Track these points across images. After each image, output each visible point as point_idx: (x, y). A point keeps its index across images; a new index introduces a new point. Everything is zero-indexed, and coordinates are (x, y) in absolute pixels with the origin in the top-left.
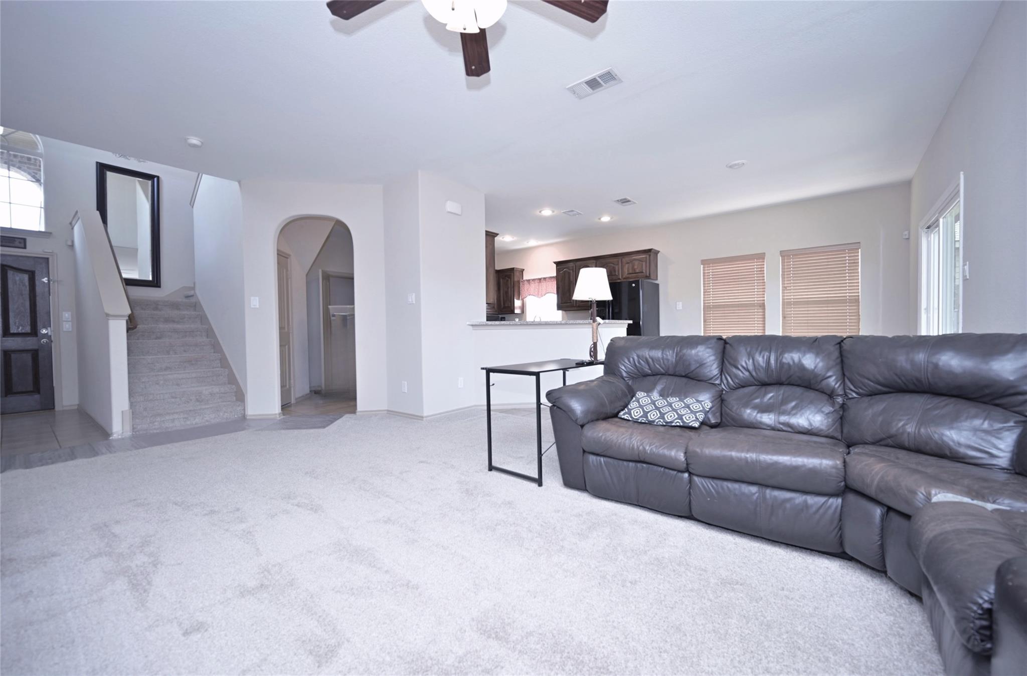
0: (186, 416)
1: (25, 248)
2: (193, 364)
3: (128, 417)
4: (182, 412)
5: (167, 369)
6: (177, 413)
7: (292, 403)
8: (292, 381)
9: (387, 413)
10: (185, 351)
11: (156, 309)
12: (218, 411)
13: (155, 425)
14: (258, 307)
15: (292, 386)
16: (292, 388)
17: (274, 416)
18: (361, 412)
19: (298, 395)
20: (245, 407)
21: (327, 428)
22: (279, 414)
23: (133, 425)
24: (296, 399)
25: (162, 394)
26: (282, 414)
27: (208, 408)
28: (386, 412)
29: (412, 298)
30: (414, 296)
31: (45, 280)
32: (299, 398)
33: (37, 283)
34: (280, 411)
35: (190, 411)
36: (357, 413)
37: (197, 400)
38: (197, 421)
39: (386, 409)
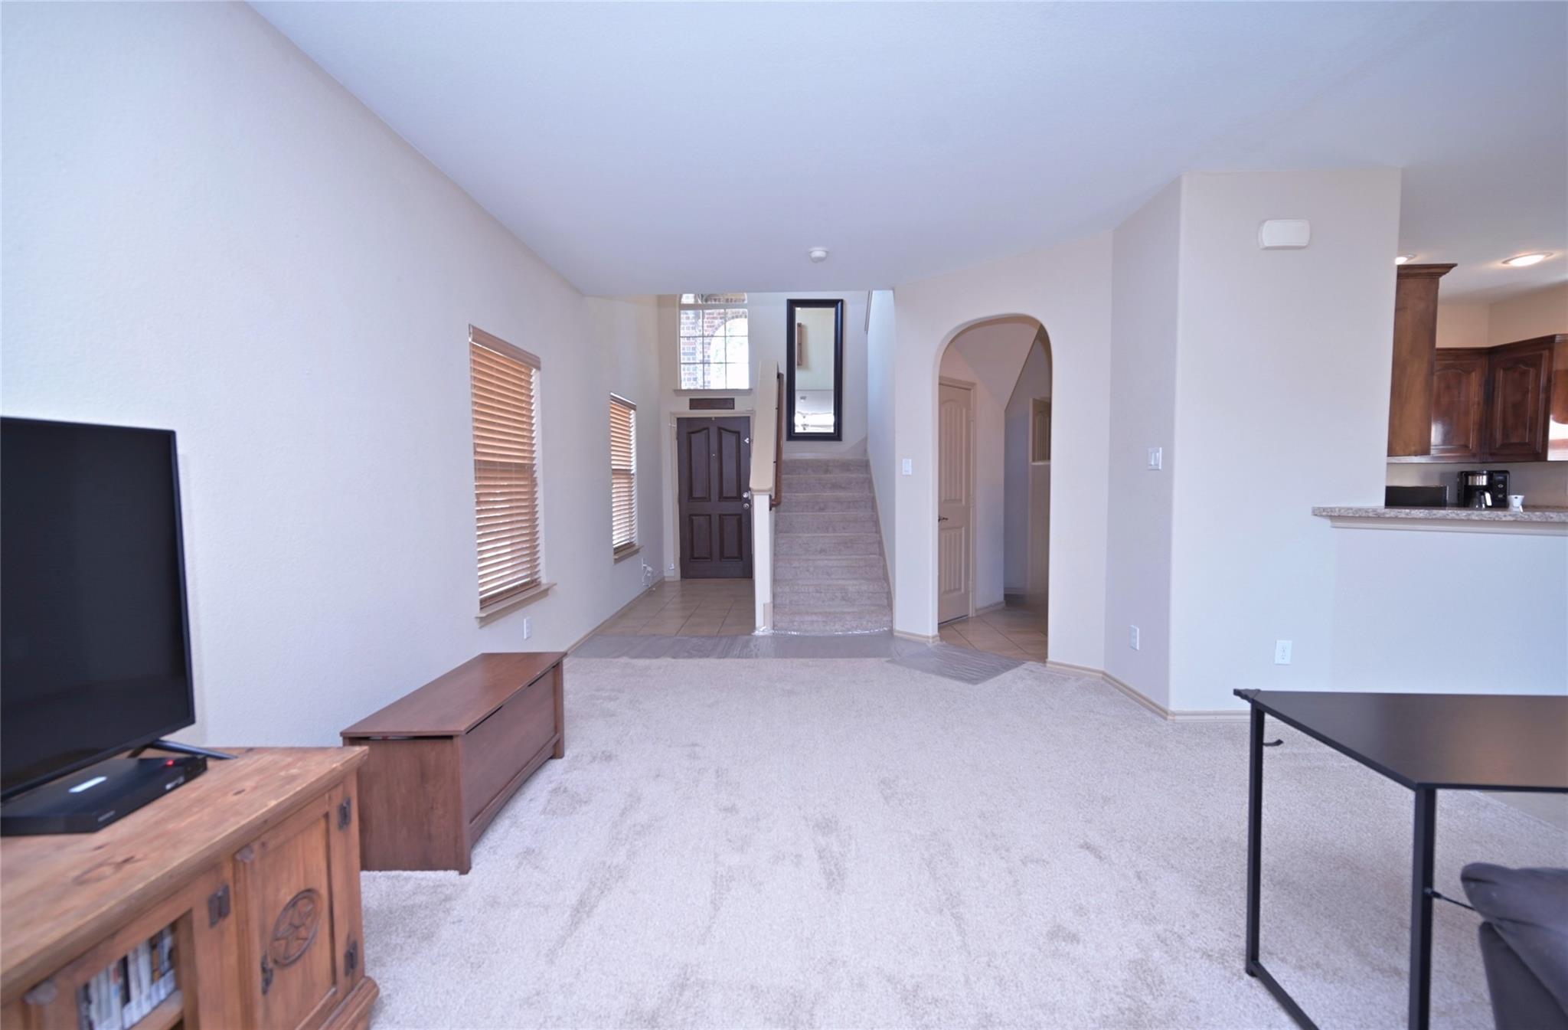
0: (824, 619)
1: (733, 408)
2: (848, 547)
3: (770, 609)
4: (821, 613)
5: (822, 551)
6: (815, 614)
7: (970, 615)
8: (970, 582)
9: (1103, 678)
10: (844, 528)
11: (826, 471)
12: (860, 618)
13: (794, 625)
14: (910, 473)
15: (970, 589)
16: (971, 594)
17: (925, 639)
18: (1052, 663)
19: (980, 604)
20: (892, 618)
21: (980, 686)
22: (933, 637)
23: (774, 622)
24: (976, 610)
25: (807, 585)
26: (938, 638)
27: (849, 613)
28: (1101, 675)
29: (1158, 457)
30: (1160, 455)
31: (747, 441)
32: (981, 609)
33: (741, 441)
34: (936, 632)
35: (830, 613)
36: (1048, 665)
37: (843, 599)
38: (837, 629)
39: (1102, 669)
